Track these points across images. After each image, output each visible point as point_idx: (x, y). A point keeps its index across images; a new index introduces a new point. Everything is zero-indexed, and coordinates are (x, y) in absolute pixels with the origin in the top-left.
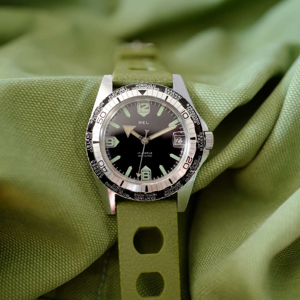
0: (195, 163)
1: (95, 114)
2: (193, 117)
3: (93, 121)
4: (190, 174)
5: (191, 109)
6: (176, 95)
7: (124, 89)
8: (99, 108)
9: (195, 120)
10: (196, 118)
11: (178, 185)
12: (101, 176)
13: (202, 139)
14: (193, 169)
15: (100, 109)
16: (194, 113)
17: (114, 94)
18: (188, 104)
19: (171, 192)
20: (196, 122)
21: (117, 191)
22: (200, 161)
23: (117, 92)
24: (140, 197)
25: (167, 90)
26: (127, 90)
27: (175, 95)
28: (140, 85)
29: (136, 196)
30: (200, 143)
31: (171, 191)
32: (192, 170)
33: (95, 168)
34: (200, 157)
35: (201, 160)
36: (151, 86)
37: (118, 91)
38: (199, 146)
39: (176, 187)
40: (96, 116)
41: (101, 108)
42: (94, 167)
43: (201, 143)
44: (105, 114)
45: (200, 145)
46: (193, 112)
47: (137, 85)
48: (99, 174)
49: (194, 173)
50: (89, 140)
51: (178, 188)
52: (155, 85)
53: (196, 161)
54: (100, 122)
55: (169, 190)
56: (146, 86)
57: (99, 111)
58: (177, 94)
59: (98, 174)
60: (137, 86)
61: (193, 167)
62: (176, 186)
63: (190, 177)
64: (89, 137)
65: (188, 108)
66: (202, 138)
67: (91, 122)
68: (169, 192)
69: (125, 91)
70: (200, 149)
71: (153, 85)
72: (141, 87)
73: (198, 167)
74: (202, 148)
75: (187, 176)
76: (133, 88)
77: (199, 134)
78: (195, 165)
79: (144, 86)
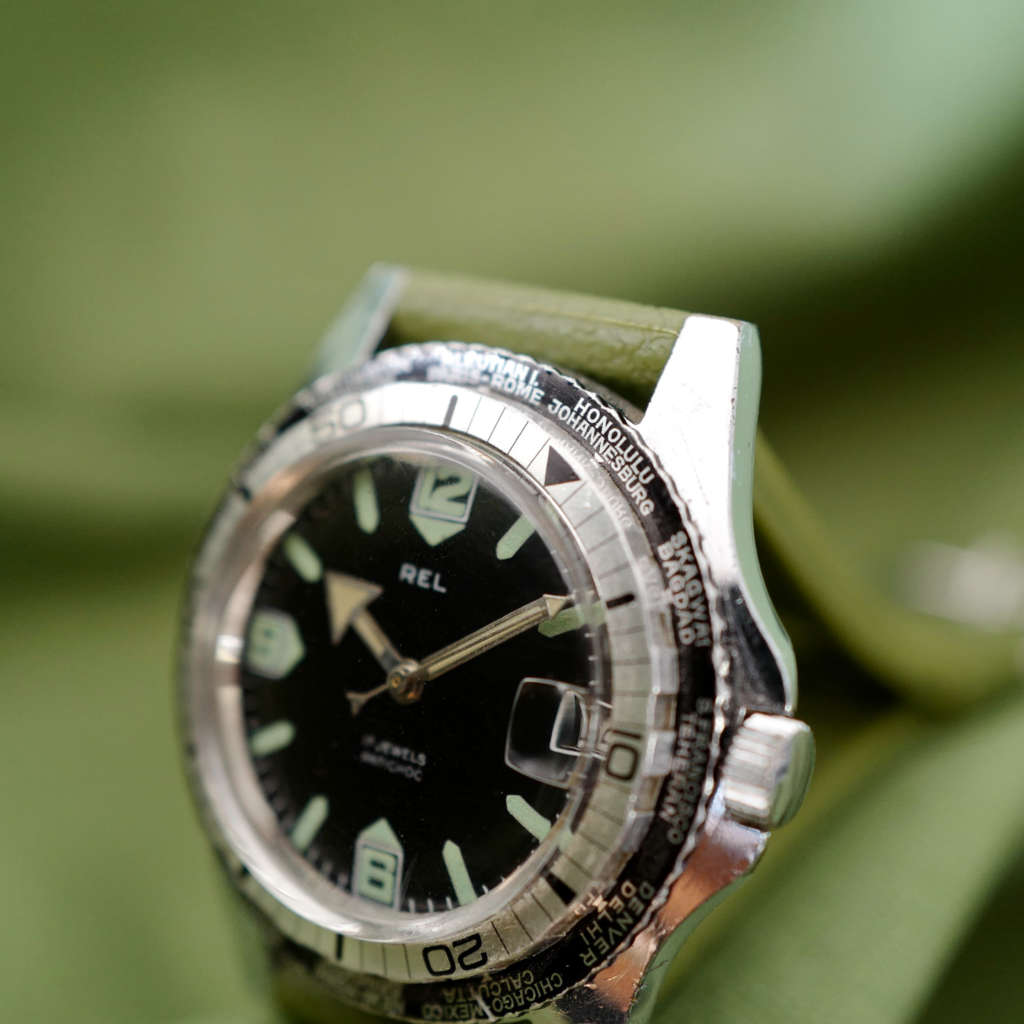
0: (517, 983)
4: (461, 1000)
6: (695, 611)
7: (523, 377)
13: (630, 921)
14: (493, 997)
18: (707, 702)
20: (673, 816)
22: (544, 998)
25: (683, 548)
26: (529, 388)
27: (691, 600)
28: (593, 416)
30: (604, 923)
32: (483, 993)
34: (556, 980)
35: (551, 994)
36: (629, 464)
38: (592, 933)
43: (611, 930)
45: (597, 934)
47: (584, 404)
49: (481, 1014)
52: (651, 477)
53: (528, 977)
56: (614, 445)
58: (702, 609)
60: (580, 410)
61: (495, 988)
63: (454, 1013)
65: (692, 718)
66: (631, 913)
69: (522, 384)
70: (587, 953)
71: (640, 467)
72: (592, 430)
74: (596, 951)
75: (449, 995)
76: (559, 403)
77: (637, 884)
78: (510, 993)
79: (610, 437)
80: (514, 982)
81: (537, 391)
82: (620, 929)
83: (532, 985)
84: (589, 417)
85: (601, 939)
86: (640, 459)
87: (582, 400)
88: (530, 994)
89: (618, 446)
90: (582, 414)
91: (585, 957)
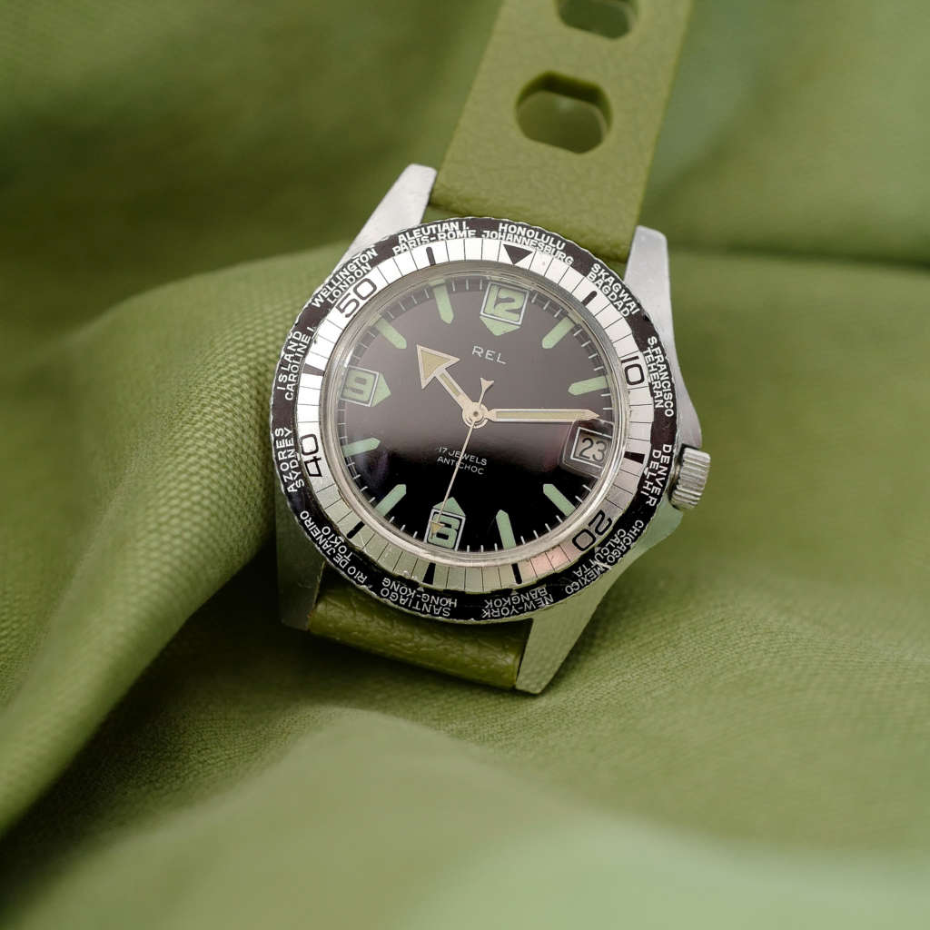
0: (617, 540)
1: (337, 281)
2: (656, 386)
3: (322, 301)
4: (587, 570)
5: (658, 357)
6: (623, 298)
7: (457, 228)
8: (355, 264)
9: (662, 398)
10: (667, 392)
11: (538, 594)
12: (295, 487)
13: (666, 469)
14: (605, 557)
15: (359, 268)
16: (666, 373)
17: (421, 233)
18: (653, 338)
19: (505, 611)
20: (663, 404)
21: (331, 552)
22: (636, 538)
23: (431, 229)
24: (399, 595)
25: (600, 270)
26: (464, 232)
27: (618, 293)
28: (513, 229)
29: (388, 588)
30: (652, 479)
31: (507, 605)
32: (598, 557)
33: (283, 453)
34: (639, 524)
35: (639, 534)
36: (547, 244)
37: (437, 229)
38: (647, 488)
39: (528, 599)
40: (338, 288)
41: (363, 268)
42: (282, 449)
43: (657, 480)
44: (371, 289)
45: (650, 486)
46: (662, 369)
47: (503, 225)
48: (291, 478)
49: (602, 570)
50: (292, 359)
51: (535, 603)
52: (564, 244)
53: (622, 533)
54: (348, 310)
55: (503, 602)
56: (533, 238)
57: (352, 274)
58: (627, 295)
59: (285, 477)
60: (503, 230)
61: (605, 551)
62: (530, 597)
63: (586, 580)
64: (295, 348)
65: (649, 350)
66: (664, 465)
67: (316, 300)
68: (500, 608)
69: (459, 233)
70: (649, 499)
71: (555, 242)
72: (516, 237)
73: (621, 556)
74: (654, 495)
75: (578, 573)
76: (488, 232)
77: (661, 449)
78: (616, 548)
79: (528, 235)
80: (614, 541)
81: (469, 232)
82: (662, 476)
83: (626, 536)
84: (510, 230)
85: (654, 487)
86: (553, 239)
87: (501, 224)
88: (627, 541)
89: (536, 238)
90: (505, 231)
91: (650, 502)
